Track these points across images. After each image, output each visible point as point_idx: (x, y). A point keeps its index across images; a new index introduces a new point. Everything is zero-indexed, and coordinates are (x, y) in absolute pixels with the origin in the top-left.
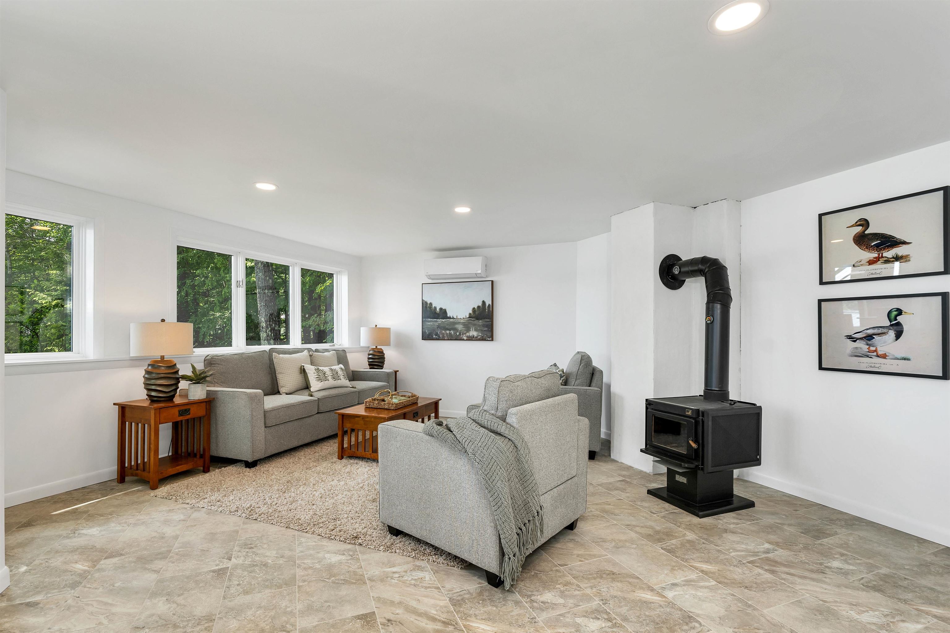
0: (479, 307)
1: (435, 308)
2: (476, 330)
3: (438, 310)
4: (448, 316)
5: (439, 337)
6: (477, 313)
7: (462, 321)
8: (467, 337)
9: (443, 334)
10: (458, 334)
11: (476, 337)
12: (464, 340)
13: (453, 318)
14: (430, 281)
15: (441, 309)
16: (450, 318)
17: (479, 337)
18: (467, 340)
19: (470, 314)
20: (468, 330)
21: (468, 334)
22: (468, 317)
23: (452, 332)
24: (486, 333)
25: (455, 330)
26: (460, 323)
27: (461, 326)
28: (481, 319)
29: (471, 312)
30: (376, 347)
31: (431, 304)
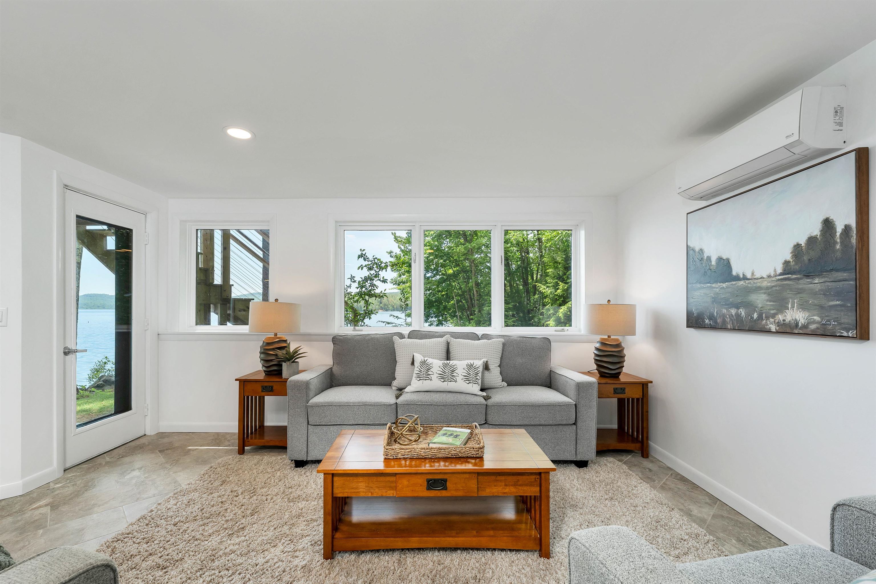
0: (811, 240)
1: (709, 258)
2: (803, 307)
3: (714, 263)
4: (734, 273)
5: (716, 322)
6: (806, 258)
7: (765, 284)
8: (778, 324)
9: (724, 316)
10: (755, 316)
11: (805, 327)
12: (769, 332)
13: (745, 278)
14: (704, 203)
15: (720, 259)
16: (737, 278)
17: (813, 327)
18: (777, 332)
19: (786, 263)
20: (782, 307)
21: (780, 317)
22: (779, 270)
23: (742, 312)
24: (833, 314)
25: (750, 306)
26: (759, 288)
27: (764, 297)
28: (818, 276)
29: (788, 257)
30: (609, 337)
31: (701, 250)
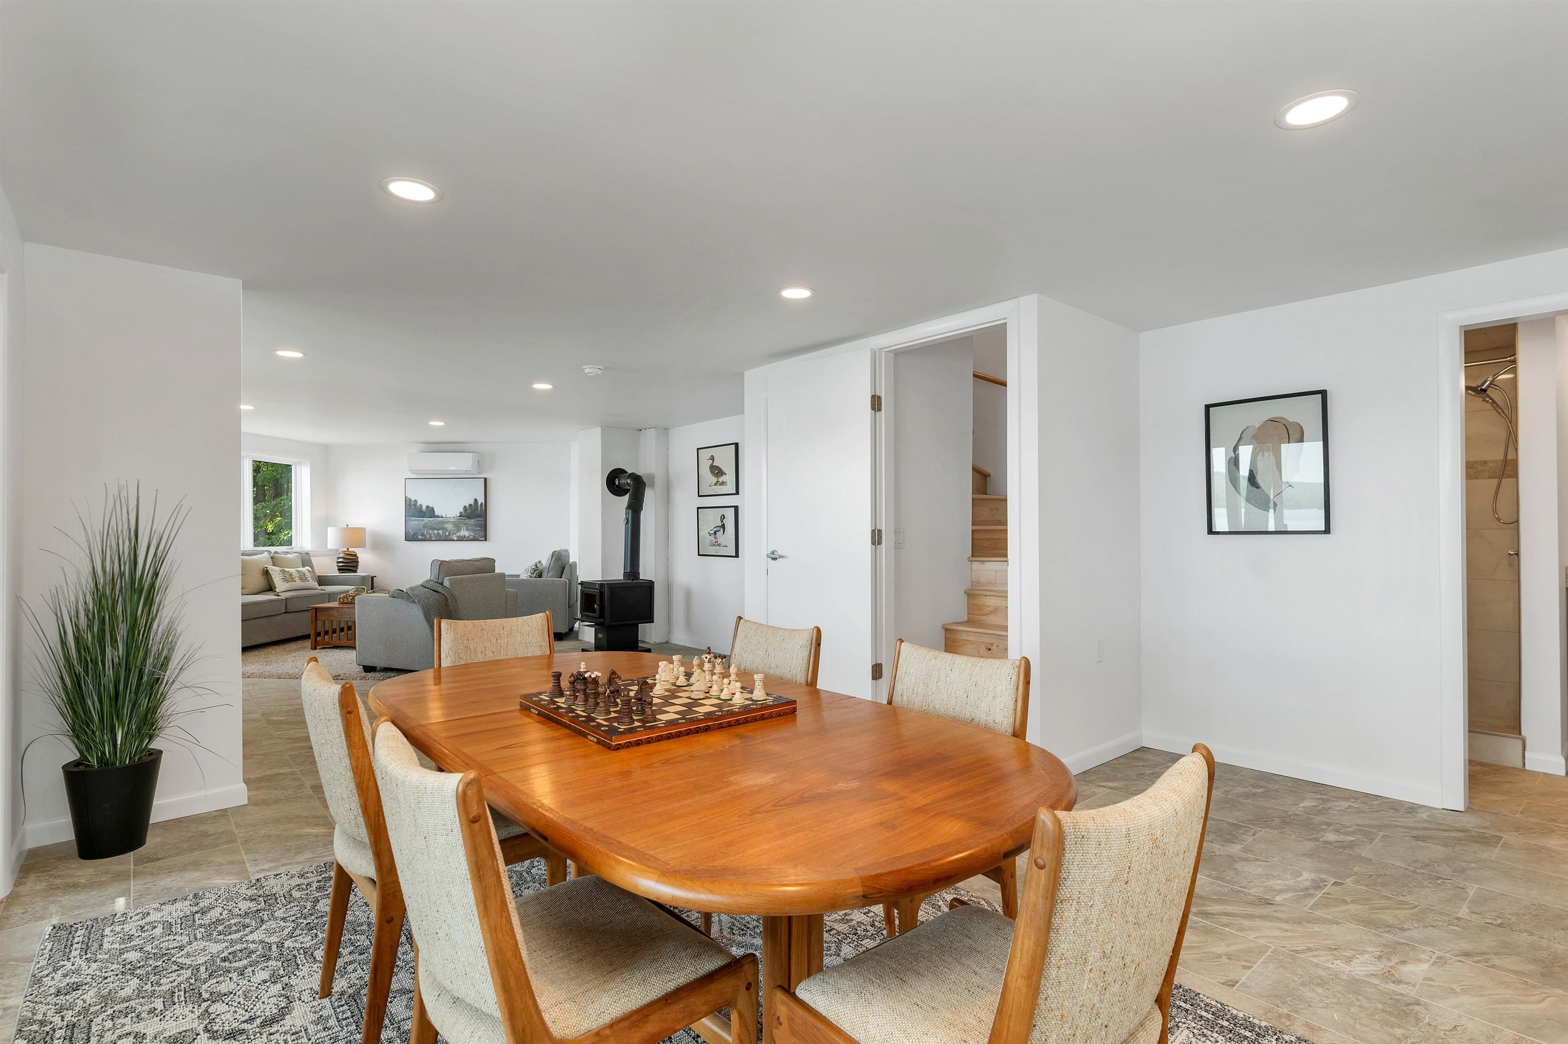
0: (470, 505)
1: (421, 506)
2: (467, 530)
3: (424, 508)
4: (436, 514)
5: (426, 537)
6: (468, 512)
7: (452, 520)
8: (458, 537)
9: (430, 533)
10: (447, 534)
11: (468, 537)
12: (454, 540)
13: (442, 517)
14: (414, 476)
15: (428, 507)
16: (438, 517)
17: (471, 537)
18: (457, 540)
19: (461, 512)
20: (459, 530)
21: (458, 534)
22: (458, 515)
23: (441, 532)
24: (478, 532)
25: (445, 529)
26: (449, 522)
27: (452, 525)
28: (473, 518)
29: (462, 511)
30: (348, 549)
31: (416, 501)
